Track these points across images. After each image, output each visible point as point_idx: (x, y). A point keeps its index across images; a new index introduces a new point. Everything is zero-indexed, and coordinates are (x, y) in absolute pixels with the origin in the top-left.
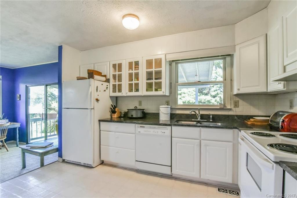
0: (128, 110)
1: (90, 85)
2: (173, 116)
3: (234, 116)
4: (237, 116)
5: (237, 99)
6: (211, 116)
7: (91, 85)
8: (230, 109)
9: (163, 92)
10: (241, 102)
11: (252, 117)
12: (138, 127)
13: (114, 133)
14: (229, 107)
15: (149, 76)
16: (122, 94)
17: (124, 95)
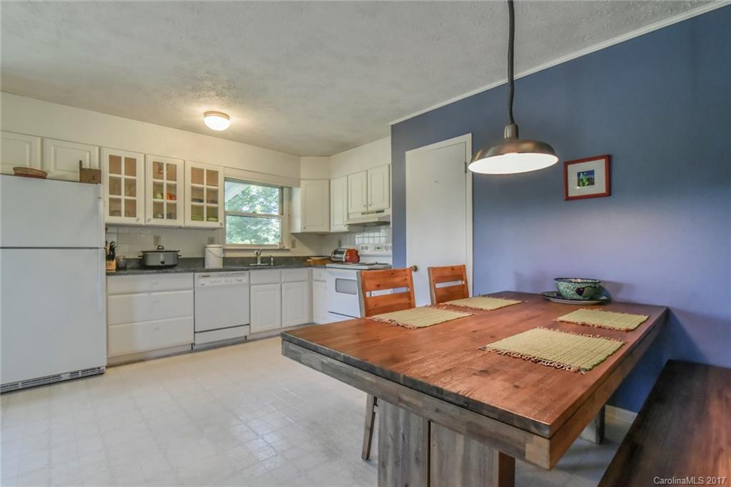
0: (143, 252)
1: (100, 198)
2: (226, 261)
3: (292, 257)
4: (295, 257)
5: (294, 238)
6: (272, 259)
7: (102, 196)
8: (288, 250)
9: (221, 224)
10: (298, 242)
11: (308, 258)
12: (199, 277)
13: (146, 294)
14: (287, 248)
15: (197, 195)
16: (138, 220)
17: (142, 222)
